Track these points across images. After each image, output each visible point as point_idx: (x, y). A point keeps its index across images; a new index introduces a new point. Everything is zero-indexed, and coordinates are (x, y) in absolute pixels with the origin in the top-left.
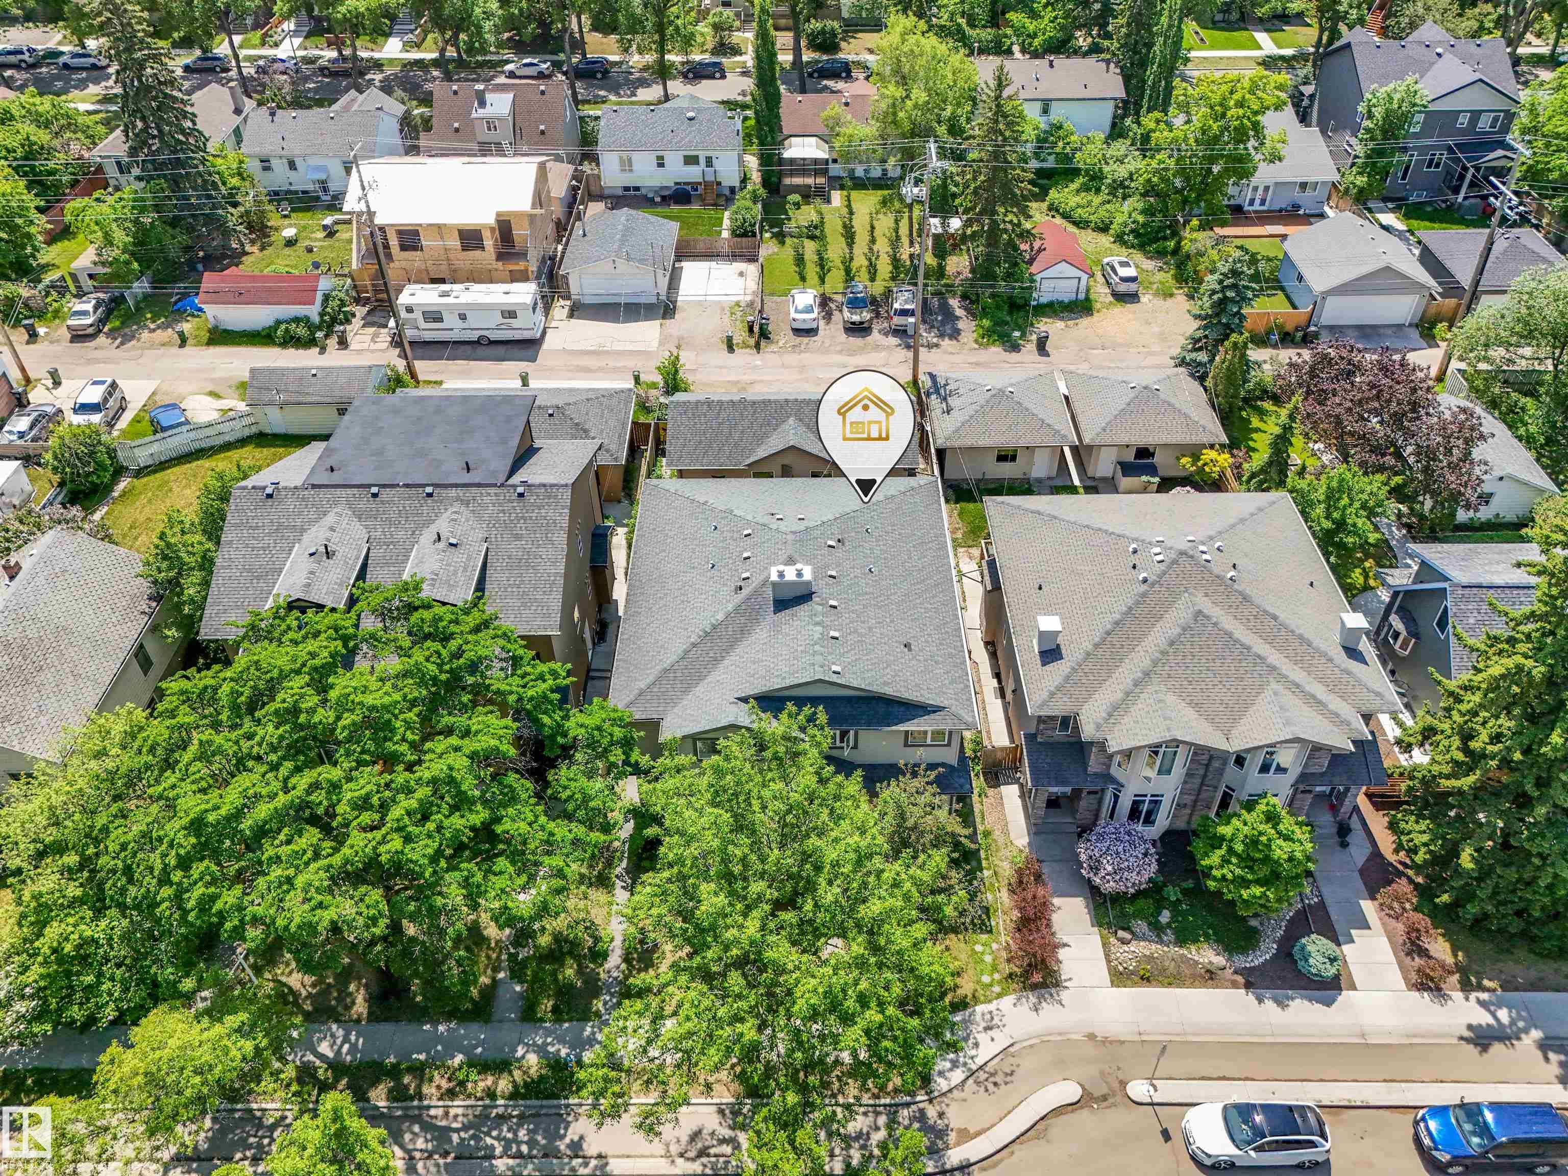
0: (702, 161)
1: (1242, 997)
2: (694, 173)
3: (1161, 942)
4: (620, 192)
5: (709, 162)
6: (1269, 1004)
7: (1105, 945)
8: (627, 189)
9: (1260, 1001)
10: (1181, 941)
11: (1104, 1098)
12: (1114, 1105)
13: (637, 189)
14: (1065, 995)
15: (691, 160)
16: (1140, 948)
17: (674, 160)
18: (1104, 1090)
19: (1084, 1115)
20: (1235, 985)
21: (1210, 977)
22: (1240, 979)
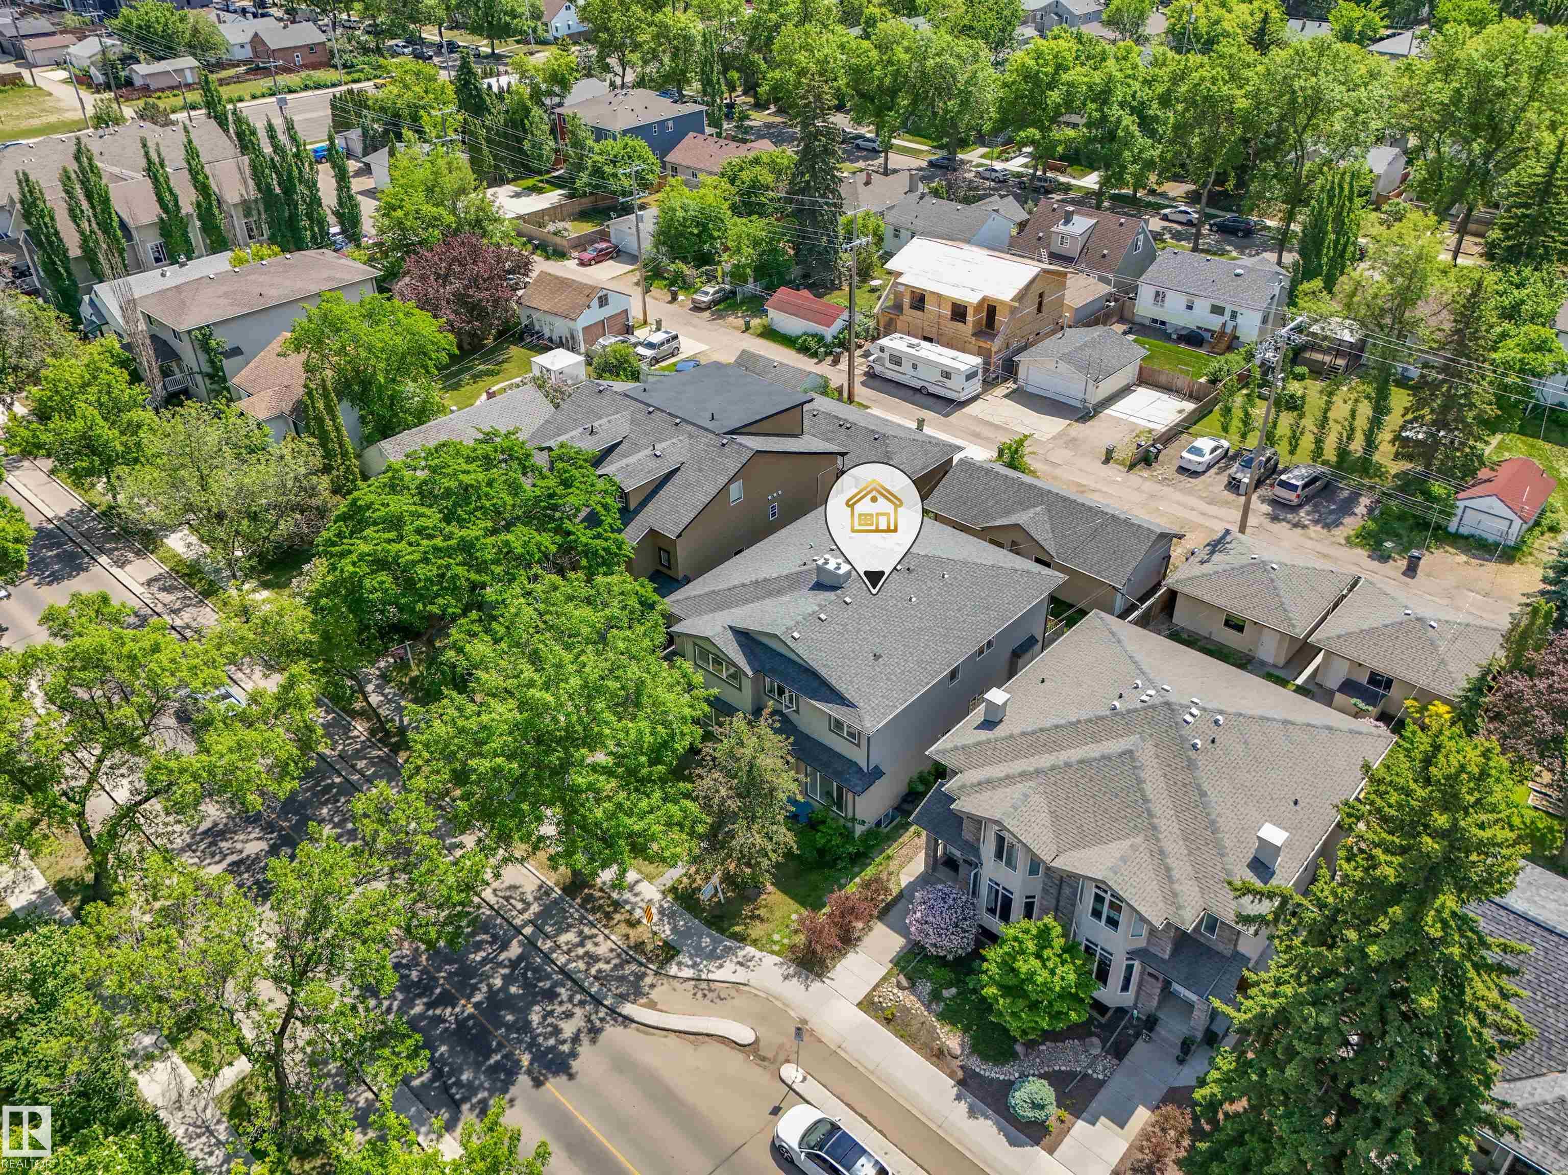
0: (1228, 314)
1: (947, 1086)
2: (1215, 322)
3: (928, 1007)
4: (1147, 322)
5: (1234, 315)
6: (963, 1107)
7: (884, 979)
8: (1155, 321)
9: (958, 1098)
10: (941, 1017)
11: (764, 1059)
12: (765, 1068)
13: (1163, 323)
14: (816, 986)
15: (1217, 310)
16: (908, 999)
17: (1202, 307)
18: (770, 1055)
19: (737, 1057)
20: (951, 1075)
21: (938, 1056)
22: (960, 1074)
